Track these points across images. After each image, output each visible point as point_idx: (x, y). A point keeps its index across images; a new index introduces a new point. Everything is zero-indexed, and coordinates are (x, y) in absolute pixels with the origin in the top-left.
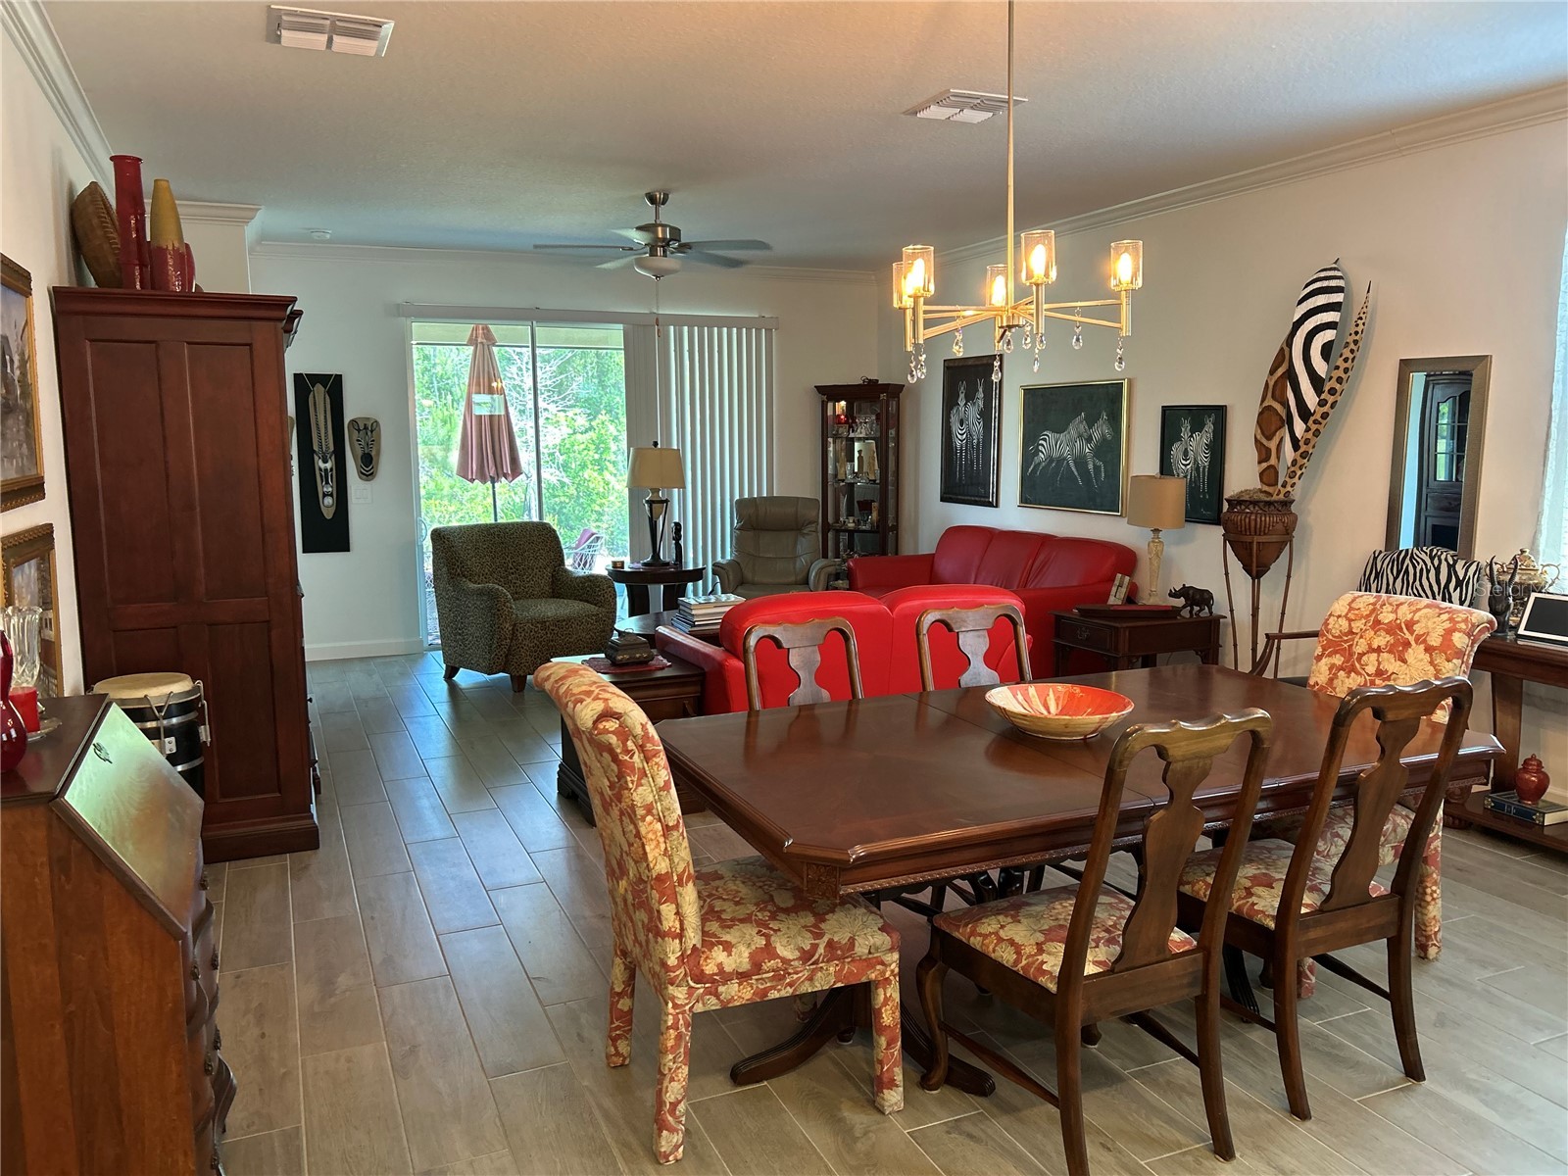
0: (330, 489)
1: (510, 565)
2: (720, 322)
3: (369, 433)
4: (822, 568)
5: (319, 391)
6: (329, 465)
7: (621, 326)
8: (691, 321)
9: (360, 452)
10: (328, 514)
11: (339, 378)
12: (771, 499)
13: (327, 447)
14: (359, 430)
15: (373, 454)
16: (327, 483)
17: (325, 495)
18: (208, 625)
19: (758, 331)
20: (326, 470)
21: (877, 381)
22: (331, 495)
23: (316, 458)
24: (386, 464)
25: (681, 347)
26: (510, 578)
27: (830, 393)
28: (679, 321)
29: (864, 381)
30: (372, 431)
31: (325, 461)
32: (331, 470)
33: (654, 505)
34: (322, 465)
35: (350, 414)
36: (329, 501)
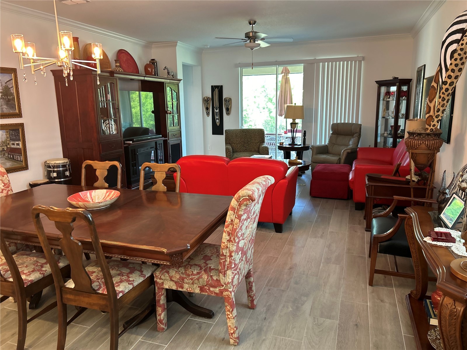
0: (218, 118)
1: (246, 141)
2: (339, 60)
3: (228, 102)
5: (217, 90)
6: (217, 111)
7: (303, 65)
8: (328, 60)
9: (226, 107)
10: (218, 124)
11: (222, 86)
12: (344, 124)
13: (217, 106)
14: (225, 101)
15: (229, 107)
16: (217, 116)
17: (217, 119)
19: (355, 62)
20: (217, 112)
21: (398, 78)
22: (218, 119)
23: (215, 109)
24: (233, 111)
25: (324, 70)
26: (245, 145)
27: (381, 84)
28: (324, 61)
29: (393, 78)
30: (229, 101)
31: (217, 110)
32: (218, 112)
33: (292, 125)
34: (216, 111)
35: (224, 96)
36: (218, 121)
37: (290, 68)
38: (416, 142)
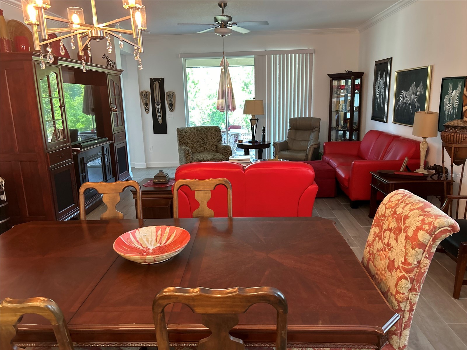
0: (160, 114)
1: (202, 141)
2: (291, 52)
3: (171, 97)
4: (312, 146)
5: (157, 83)
6: (159, 107)
7: (253, 56)
8: (280, 52)
9: (169, 103)
10: (160, 122)
11: (163, 79)
12: (301, 118)
13: (159, 101)
14: (168, 96)
15: (173, 103)
16: (159, 112)
17: (159, 116)
18: (20, 162)
19: (307, 54)
20: (158, 108)
21: (351, 71)
22: (161, 116)
23: (156, 104)
24: (177, 107)
25: (275, 62)
26: (201, 145)
27: (335, 77)
28: (275, 53)
29: (346, 72)
30: (172, 96)
31: (158, 106)
32: (160, 108)
33: (252, 121)
34: (157, 107)
35: (166, 91)
36: (160, 118)
37: (229, 60)
38: (460, 136)
